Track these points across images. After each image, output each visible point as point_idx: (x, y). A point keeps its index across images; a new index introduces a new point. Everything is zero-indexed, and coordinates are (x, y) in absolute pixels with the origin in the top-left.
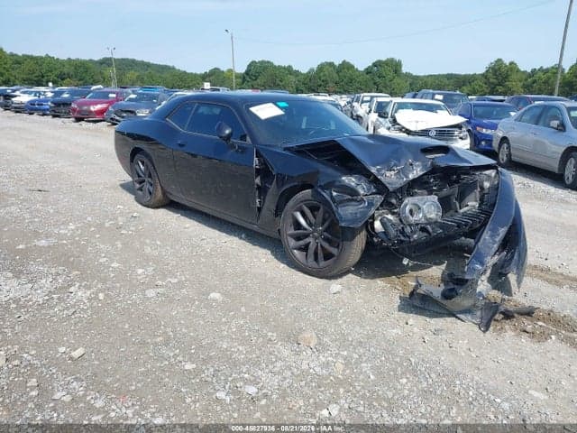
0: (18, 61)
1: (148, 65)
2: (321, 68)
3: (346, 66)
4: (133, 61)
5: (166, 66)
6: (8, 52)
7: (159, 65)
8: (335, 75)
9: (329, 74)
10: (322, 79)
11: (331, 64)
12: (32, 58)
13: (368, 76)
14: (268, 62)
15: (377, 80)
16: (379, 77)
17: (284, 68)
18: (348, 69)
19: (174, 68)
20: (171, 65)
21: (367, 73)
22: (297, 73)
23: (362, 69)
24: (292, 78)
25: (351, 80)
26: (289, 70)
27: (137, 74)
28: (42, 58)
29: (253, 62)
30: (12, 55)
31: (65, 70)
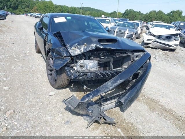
0: (57, 7)
1: (94, 10)
2: (151, 13)
3: (160, 12)
4: (90, 8)
5: (100, 10)
6: (55, 4)
7: (98, 10)
8: (156, 15)
9: (153, 15)
10: (150, 16)
11: (155, 11)
12: (61, 6)
13: (168, 16)
14: (133, 10)
15: (171, 18)
16: (172, 17)
17: (138, 12)
18: (161, 13)
19: (102, 11)
20: (101, 10)
21: (168, 15)
22: (142, 14)
23: (166, 14)
24: (140, 16)
25: (161, 18)
26: (139, 13)
27: (90, 12)
28: (63, 6)
29: (127, 10)
30: (56, 5)
31: (69, 10)
